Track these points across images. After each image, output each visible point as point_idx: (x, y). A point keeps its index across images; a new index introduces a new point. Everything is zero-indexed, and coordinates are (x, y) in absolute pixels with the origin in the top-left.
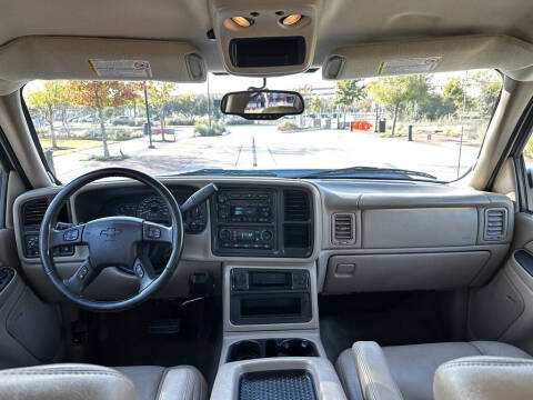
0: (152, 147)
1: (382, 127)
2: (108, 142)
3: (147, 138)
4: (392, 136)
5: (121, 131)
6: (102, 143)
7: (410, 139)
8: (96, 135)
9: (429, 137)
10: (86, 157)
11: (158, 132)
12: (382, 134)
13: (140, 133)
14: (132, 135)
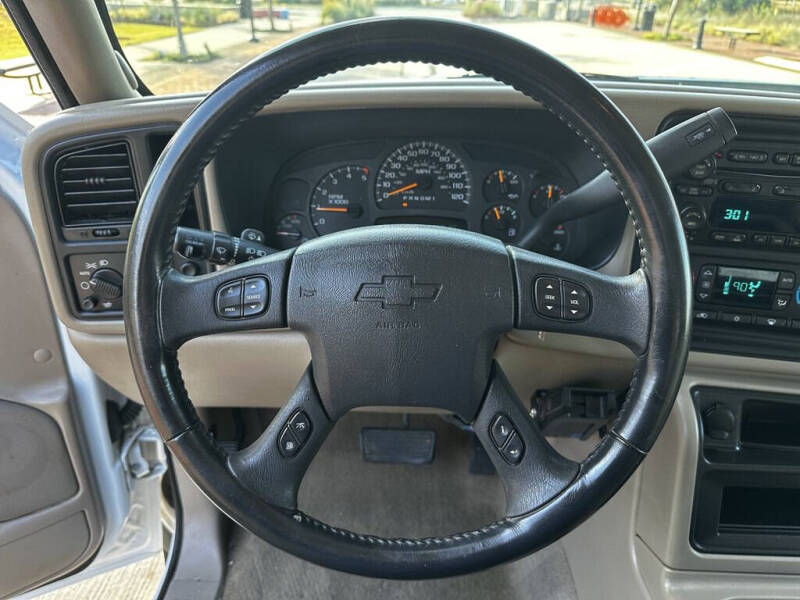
0: (255, 40)
1: (649, 21)
2: (184, 30)
3: (247, 24)
4: (665, 39)
5: (201, 11)
6: (173, 31)
7: (699, 47)
8: (162, 18)
9: (733, 44)
10: (150, 55)
11: (262, 15)
12: (648, 34)
13: (235, 15)
14: (220, 19)
